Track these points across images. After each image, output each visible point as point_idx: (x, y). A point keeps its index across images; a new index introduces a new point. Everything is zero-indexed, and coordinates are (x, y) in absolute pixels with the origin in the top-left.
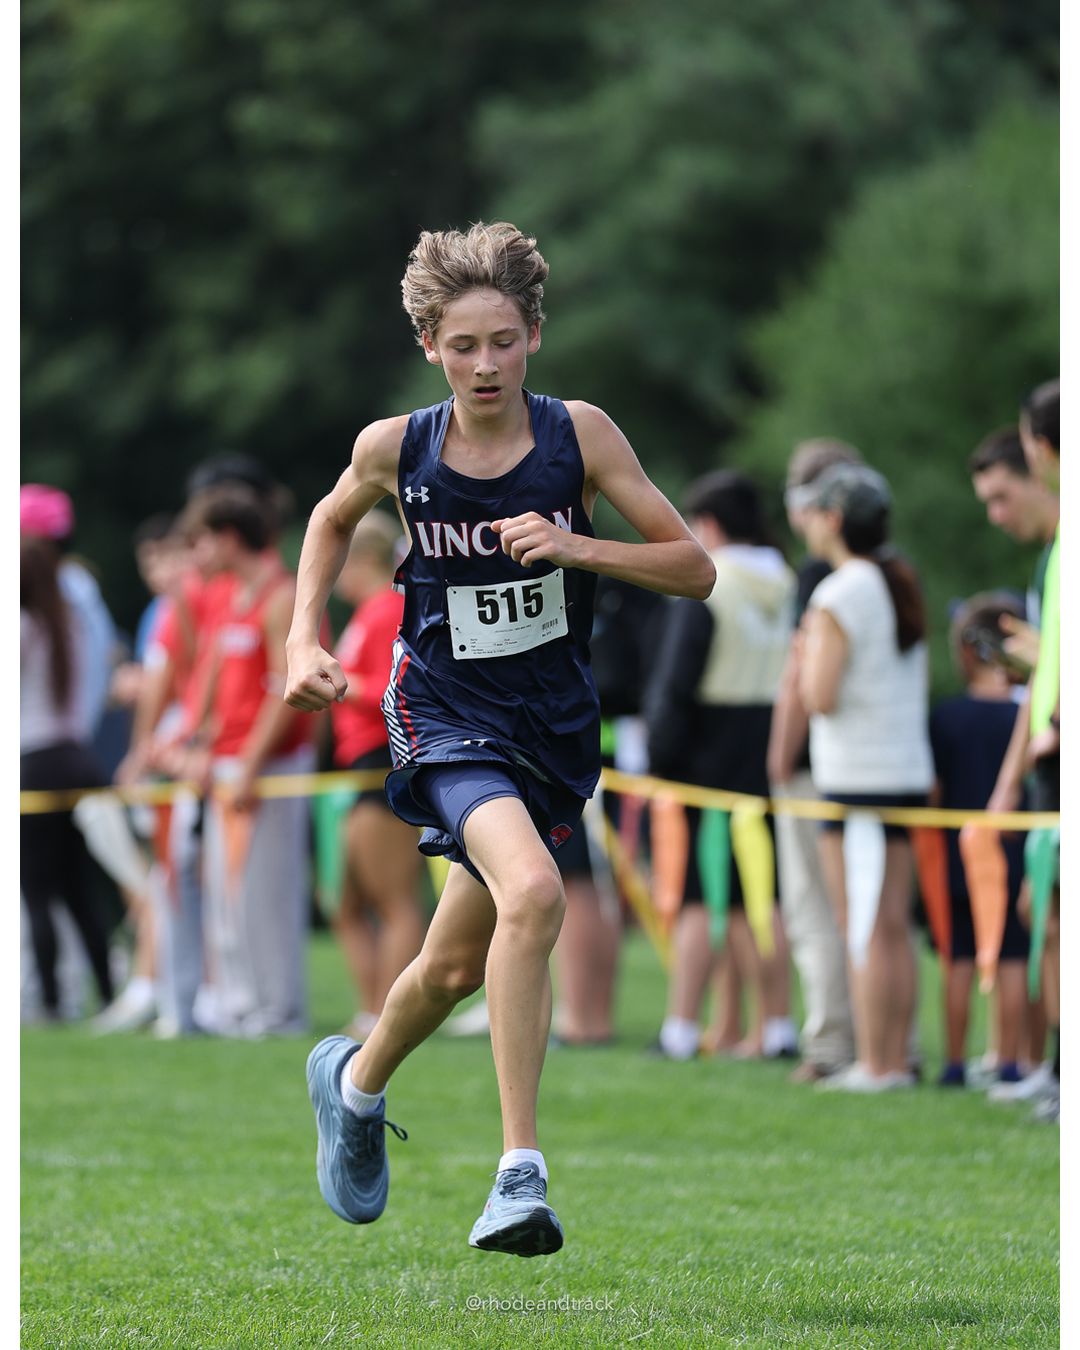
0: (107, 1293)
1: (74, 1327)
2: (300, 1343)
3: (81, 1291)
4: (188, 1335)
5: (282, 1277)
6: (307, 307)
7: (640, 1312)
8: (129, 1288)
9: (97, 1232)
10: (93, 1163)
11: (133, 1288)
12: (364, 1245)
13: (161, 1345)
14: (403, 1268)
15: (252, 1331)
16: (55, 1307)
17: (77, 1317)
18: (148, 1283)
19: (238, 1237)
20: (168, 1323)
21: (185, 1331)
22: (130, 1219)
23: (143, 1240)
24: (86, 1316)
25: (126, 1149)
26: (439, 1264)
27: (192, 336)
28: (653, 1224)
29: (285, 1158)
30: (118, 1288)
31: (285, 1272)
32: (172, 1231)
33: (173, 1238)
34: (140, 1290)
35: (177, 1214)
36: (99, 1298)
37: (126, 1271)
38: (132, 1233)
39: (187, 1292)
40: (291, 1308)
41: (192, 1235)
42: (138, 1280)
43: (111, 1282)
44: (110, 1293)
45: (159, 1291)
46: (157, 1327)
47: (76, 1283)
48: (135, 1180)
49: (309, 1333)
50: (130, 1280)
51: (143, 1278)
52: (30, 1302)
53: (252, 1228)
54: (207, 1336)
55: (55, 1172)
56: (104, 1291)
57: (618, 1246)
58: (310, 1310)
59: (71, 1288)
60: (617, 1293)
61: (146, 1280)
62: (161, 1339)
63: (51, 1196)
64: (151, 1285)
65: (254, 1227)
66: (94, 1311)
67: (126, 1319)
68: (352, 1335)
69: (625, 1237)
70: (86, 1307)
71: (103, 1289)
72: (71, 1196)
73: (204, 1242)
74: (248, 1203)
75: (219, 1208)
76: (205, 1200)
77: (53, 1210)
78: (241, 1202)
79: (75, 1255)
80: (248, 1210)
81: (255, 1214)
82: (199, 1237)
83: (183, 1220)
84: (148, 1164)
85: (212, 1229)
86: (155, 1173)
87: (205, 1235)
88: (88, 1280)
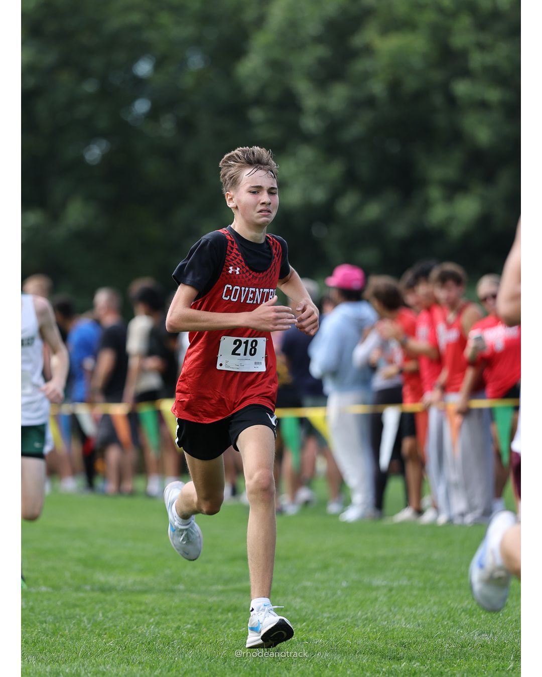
2: (497, 670)
5: (486, 638)
6: (489, 179)
8: (414, 643)
9: (398, 617)
10: (395, 584)
13: (430, 670)
15: (474, 664)
19: (465, 620)
22: (414, 610)
23: (420, 621)
25: (410, 578)
27: (435, 193)
32: (434, 617)
33: (434, 619)
35: (435, 608)
37: (412, 635)
38: (415, 617)
39: (442, 645)
41: (443, 619)
43: (405, 640)
45: (429, 645)
47: (389, 641)
48: (415, 592)
50: (414, 639)
51: (421, 639)
53: (471, 615)
54: (453, 666)
55: (378, 588)
59: (387, 644)
63: (376, 599)
64: (424, 642)
65: (473, 615)
71: (402, 644)
72: (385, 599)
73: (449, 622)
74: (469, 603)
75: (456, 606)
76: (449, 602)
77: (377, 606)
78: (466, 603)
79: (388, 628)
80: (469, 606)
81: (472, 609)
82: (446, 619)
83: (439, 611)
84: (421, 584)
85: (453, 616)
86: (424, 589)
87: (449, 618)
88: (395, 640)
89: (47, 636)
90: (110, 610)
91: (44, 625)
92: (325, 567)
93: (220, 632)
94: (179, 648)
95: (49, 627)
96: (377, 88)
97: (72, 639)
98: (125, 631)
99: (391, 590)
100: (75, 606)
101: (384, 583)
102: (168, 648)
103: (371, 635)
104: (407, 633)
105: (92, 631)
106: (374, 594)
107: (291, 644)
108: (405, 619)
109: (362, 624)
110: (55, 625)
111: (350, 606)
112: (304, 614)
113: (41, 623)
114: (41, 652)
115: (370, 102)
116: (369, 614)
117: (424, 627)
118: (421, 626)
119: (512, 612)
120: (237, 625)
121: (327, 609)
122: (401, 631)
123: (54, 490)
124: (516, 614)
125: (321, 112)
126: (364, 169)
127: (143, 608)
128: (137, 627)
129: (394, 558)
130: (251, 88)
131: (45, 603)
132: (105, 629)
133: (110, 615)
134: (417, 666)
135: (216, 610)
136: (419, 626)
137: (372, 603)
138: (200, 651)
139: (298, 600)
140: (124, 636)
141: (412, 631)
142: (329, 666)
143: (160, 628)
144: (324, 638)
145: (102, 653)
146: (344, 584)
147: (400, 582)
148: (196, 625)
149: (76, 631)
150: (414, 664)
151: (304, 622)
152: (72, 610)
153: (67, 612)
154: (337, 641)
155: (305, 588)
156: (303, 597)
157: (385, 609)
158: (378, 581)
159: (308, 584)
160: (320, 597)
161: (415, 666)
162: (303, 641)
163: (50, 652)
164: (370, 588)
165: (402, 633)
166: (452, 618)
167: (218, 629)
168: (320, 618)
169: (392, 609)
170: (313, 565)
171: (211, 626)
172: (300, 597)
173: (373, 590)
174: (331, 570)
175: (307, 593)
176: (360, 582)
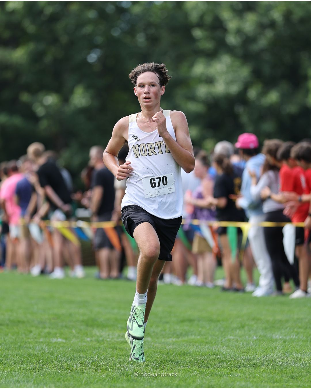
0: (293, 378)
3: (285, 377)
8: (300, 376)
9: (290, 359)
10: (288, 338)
11: (301, 376)
18: (306, 375)
23: (304, 362)
25: (298, 334)
30: (297, 376)
34: (303, 377)
36: (291, 379)
37: (299, 371)
38: (300, 360)
42: (303, 374)
43: (294, 375)
44: (294, 378)
47: (284, 375)
48: (300, 343)
50: (300, 374)
51: (304, 373)
55: (276, 340)
56: (292, 378)
59: (282, 377)
61: (305, 374)
63: (275, 348)
64: (307, 376)
71: (292, 377)
72: (281, 348)
77: (275, 353)
79: (283, 366)
84: (305, 338)
86: (307, 341)
88: (287, 374)
89: (62, 371)
90: (103, 354)
91: (60, 364)
92: (243, 327)
93: (174, 369)
94: (147, 379)
95: (64, 365)
96: (277, 15)
97: (78, 372)
98: (112, 368)
99: (285, 342)
100: (80, 351)
101: (281, 337)
102: (141, 379)
103: (272, 371)
104: (295, 370)
105: (91, 367)
106: (274, 344)
107: (220, 377)
108: (294, 361)
109: (266, 364)
110: (67, 364)
112: (228, 357)
113: (58, 362)
114: (58, 381)
115: (272, 24)
117: (306, 366)
118: (304, 365)
121: (243, 354)
122: (292, 368)
123: (67, 276)
125: (239, 32)
127: (124, 353)
128: (120, 365)
129: (287, 321)
130: (194, 17)
131: (61, 349)
132: (100, 366)
133: (103, 357)
135: (171, 354)
136: (303, 365)
137: (273, 350)
138: (161, 381)
139: (225, 348)
140: (112, 371)
141: (298, 368)
143: (135, 366)
145: (97, 382)
146: (255, 338)
147: (292, 337)
148: (159, 364)
149: (80, 368)
151: (229, 362)
152: (78, 354)
153: (75, 355)
154: (250, 375)
155: (229, 340)
156: (228, 346)
157: (281, 354)
158: (277, 336)
159: (232, 337)
160: (240, 346)
162: (228, 374)
163: (64, 381)
164: (272, 340)
165: (292, 369)
167: (173, 367)
168: (239, 360)
169: (286, 354)
170: (235, 325)
171: (168, 364)
172: (226, 346)
173: (274, 342)
174: (246, 328)
175: (231, 344)
176: (265, 336)
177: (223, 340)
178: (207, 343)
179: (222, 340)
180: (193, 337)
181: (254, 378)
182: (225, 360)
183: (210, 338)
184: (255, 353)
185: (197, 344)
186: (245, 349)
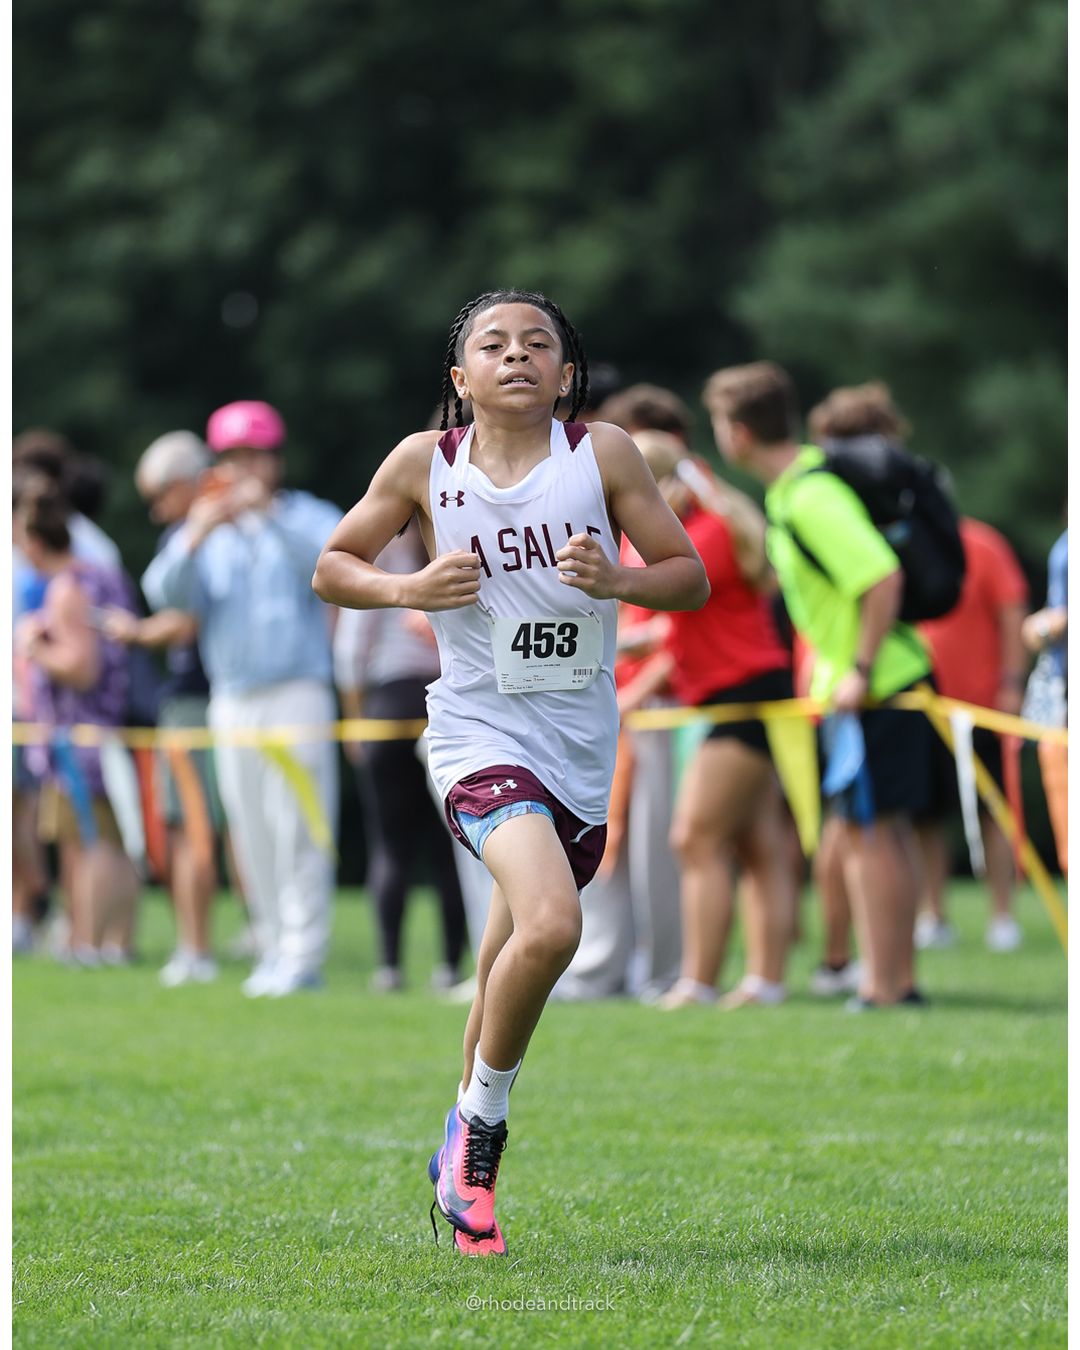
1: (403, 1328)
2: (653, 1345)
4: (529, 1337)
6: (639, 188)
7: (1032, 1306)
12: (721, 1234)
14: (766, 1259)
16: (380, 1307)
17: (405, 1317)
20: (506, 1322)
21: (525, 1331)
24: (414, 1316)
26: (806, 1255)
27: (512, 220)
28: (1045, 1207)
29: (632, 1138)
31: (635, 1265)
32: (510, 1221)
40: (641, 1305)
41: (530, 1226)
46: (494, 1328)
49: (662, 1334)
52: (353, 1300)
54: (550, 1337)
55: (376, 1156)
57: (1006, 1233)
58: (663, 1307)
60: (1006, 1286)
62: (500, 1340)
63: (372, 1182)
65: (599, 1217)
66: (424, 1310)
67: (459, 1317)
68: (709, 1335)
69: (1014, 1223)
70: (415, 1306)
72: (393, 1183)
73: (544, 1233)
74: (590, 1188)
75: (560, 1194)
76: (544, 1187)
77: (375, 1199)
78: (584, 1188)
80: (591, 1196)
81: (599, 1201)
82: (538, 1226)
83: (519, 1209)
85: (552, 1220)
87: (543, 1226)
92: (252, 1108)
99: (407, 1160)
101: (393, 1144)
106: (368, 1168)
107: (172, 1291)
111: (311, 1197)
116: (356, 1216)
119: (691, 1210)
120: (43, 1248)
124: (699, 1211)
126: (347, 169)
129: (416, 1085)
134: (468, 1337)
137: (363, 1189)
139: (190, 1186)
142: (260, 1340)
144: (247, 1276)
146: (299, 1147)
150: (461, 1333)
155: (205, 1159)
156: (199, 1179)
158: (378, 1139)
159: (214, 1147)
160: (241, 1179)
161: (462, 1337)
162: (199, 1282)
164: (359, 1155)
166: (550, 1224)
170: (225, 1104)
172: (194, 1180)
173: (367, 1160)
174: (268, 1113)
175: (211, 1169)
176: (336, 1141)
177: (184, 1157)
178: (124, 1169)
179: (177, 1157)
180: (72, 1149)
181: (295, 1292)
182: (190, 1231)
183: (135, 1152)
184: (299, 1204)
185: (87, 1174)
186: (263, 1188)
